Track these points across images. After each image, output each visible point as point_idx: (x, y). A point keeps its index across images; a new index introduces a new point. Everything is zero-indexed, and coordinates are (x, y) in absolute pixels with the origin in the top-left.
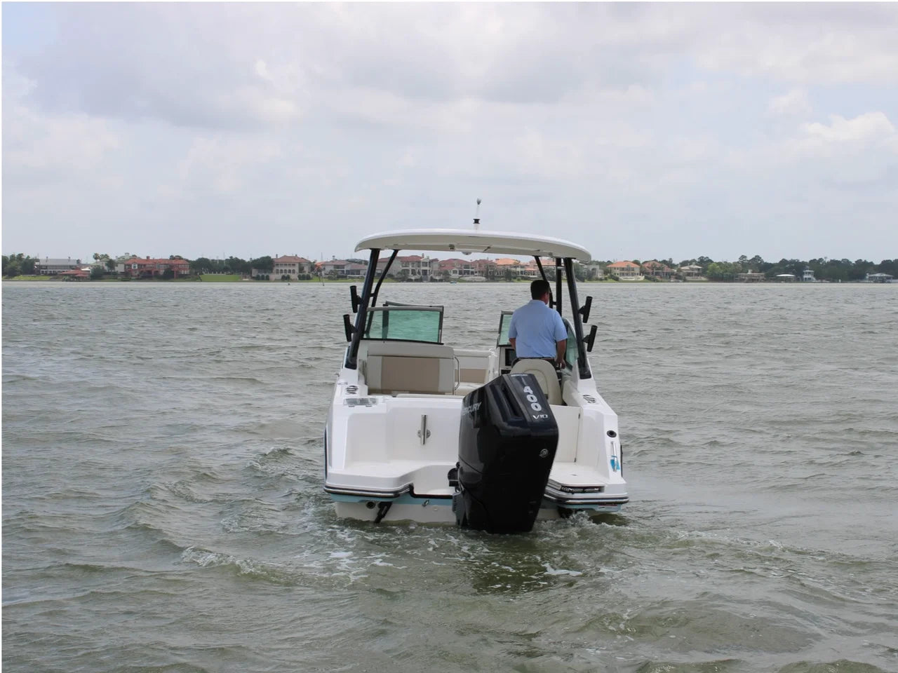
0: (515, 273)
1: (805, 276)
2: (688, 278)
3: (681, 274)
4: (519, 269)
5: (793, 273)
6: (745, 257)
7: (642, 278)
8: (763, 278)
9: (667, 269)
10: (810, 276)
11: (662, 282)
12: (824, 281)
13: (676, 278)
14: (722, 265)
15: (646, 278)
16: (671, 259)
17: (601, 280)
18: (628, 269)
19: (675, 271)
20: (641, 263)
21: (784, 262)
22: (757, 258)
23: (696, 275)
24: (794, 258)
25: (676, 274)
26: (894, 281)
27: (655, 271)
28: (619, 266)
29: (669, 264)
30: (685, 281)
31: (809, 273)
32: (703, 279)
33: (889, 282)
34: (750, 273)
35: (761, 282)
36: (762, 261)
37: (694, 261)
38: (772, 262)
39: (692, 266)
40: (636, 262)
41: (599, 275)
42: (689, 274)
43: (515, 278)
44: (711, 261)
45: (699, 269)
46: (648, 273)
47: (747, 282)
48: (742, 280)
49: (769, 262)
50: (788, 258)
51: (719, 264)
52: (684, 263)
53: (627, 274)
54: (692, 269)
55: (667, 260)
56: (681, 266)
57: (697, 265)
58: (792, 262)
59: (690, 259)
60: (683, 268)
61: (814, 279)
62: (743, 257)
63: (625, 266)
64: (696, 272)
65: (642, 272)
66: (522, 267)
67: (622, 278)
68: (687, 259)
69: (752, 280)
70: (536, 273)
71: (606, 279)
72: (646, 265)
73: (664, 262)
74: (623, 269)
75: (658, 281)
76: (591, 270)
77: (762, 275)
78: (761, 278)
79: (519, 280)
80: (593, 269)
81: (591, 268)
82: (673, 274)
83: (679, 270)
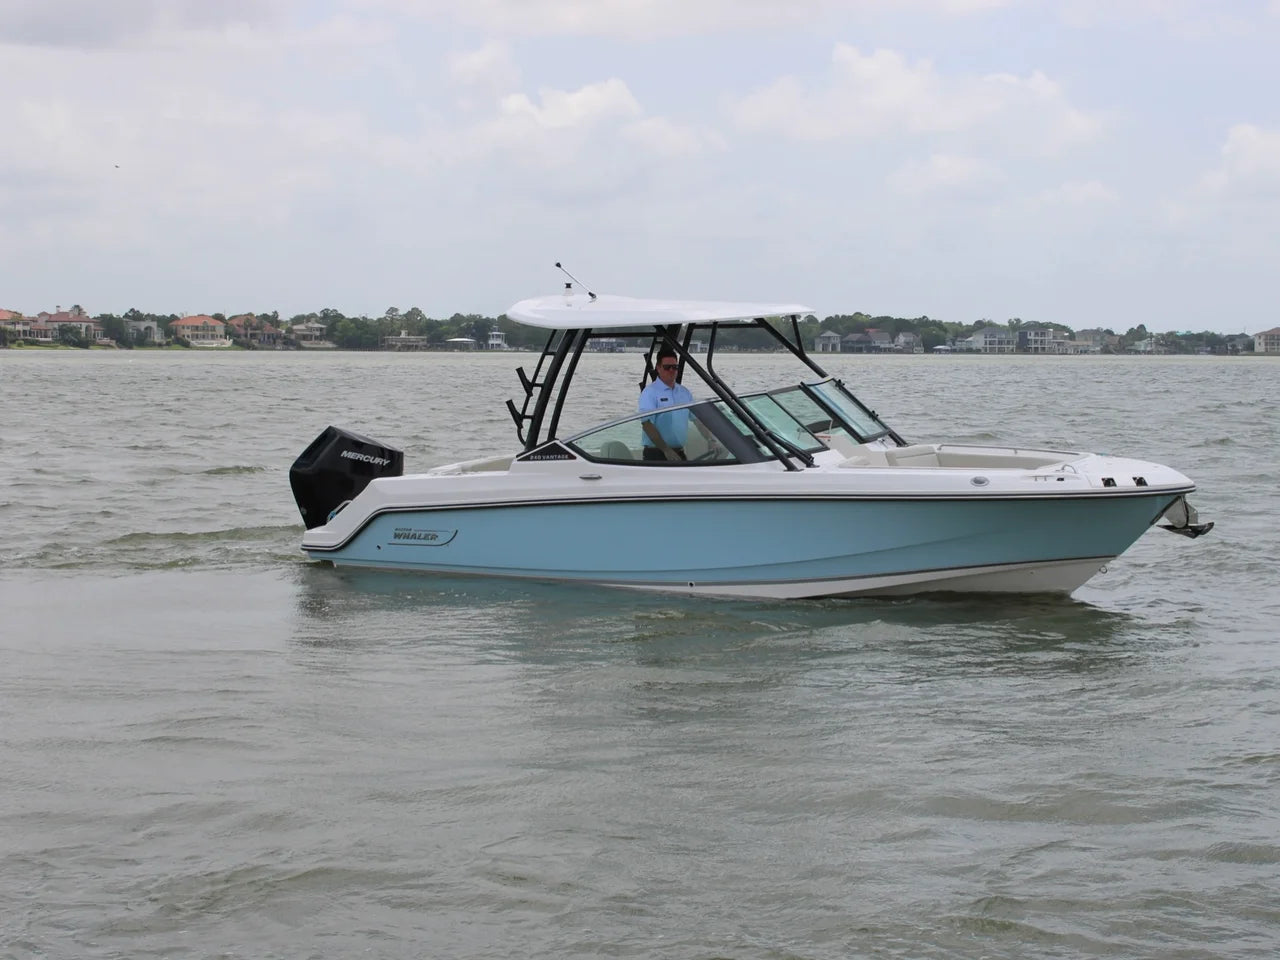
0: (11, 333)
1: (491, 342)
2: (304, 343)
3: (293, 337)
4: (20, 327)
5: (473, 336)
6: (396, 310)
7: (229, 343)
8: (425, 343)
9: (269, 329)
10: (499, 342)
11: (262, 349)
12: (521, 349)
13: (284, 343)
14: (361, 324)
15: (235, 342)
16: (276, 312)
17: (160, 346)
18: (205, 328)
19: (284, 332)
20: (227, 318)
21: (457, 319)
22: (415, 312)
23: (316, 338)
24: (475, 312)
25: (285, 338)
26: (628, 349)
27: (249, 332)
28: (190, 324)
29: (273, 320)
30: (300, 348)
31: (498, 336)
32: (329, 345)
33: (621, 352)
34: (403, 334)
35: (421, 350)
36: (423, 317)
37: (313, 315)
38: (439, 319)
39: (310, 325)
40: (219, 317)
41: (158, 337)
42: (305, 337)
43: (13, 342)
44: (343, 317)
45: (321, 329)
46: (239, 336)
47: (399, 351)
48: (391, 348)
49: (434, 318)
50: (465, 313)
51: (354, 320)
52: (298, 320)
53: (204, 337)
54: (311, 329)
55: (270, 314)
56: (293, 324)
57: (317, 322)
58: (472, 318)
59: (306, 313)
60: (295, 327)
61: (506, 345)
62: (393, 310)
63: (199, 323)
64: (318, 333)
65: (229, 333)
66: (26, 324)
67: (193, 342)
68: (300, 313)
69: (408, 347)
70: (49, 333)
71: (168, 344)
72: (235, 322)
73: (265, 316)
74: (197, 328)
75: (255, 348)
76: (143, 329)
77: (423, 340)
78: (421, 343)
79: (20, 345)
80: (146, 328)
81: (143, 325)
82: (279, 336)
83: (290, 331)
